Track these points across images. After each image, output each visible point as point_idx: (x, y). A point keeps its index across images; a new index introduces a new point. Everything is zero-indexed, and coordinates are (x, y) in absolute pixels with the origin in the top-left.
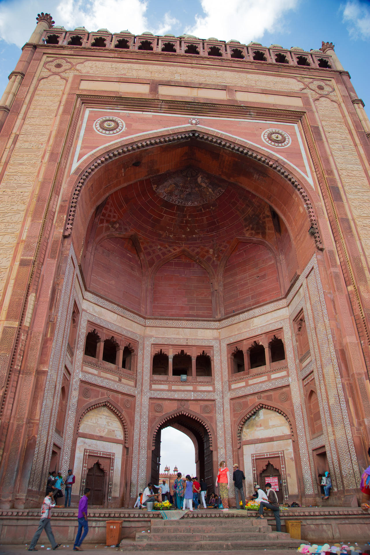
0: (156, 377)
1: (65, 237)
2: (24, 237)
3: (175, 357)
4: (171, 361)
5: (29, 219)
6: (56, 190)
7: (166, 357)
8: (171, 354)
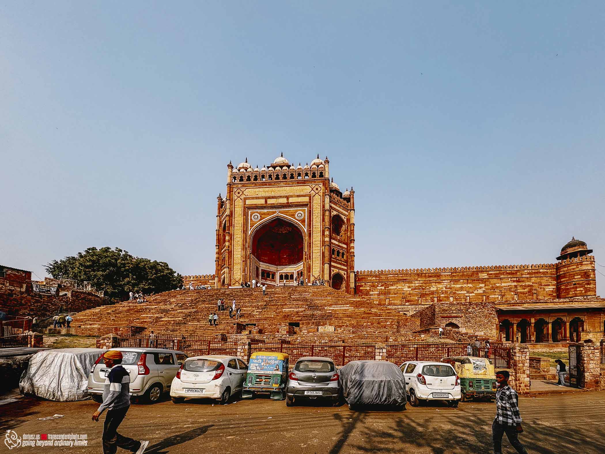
0: (280, 280)
1: (250, 254)
2: (242, 255)
3: (285, 276)
4: (284, 276)
5: (242, 250)
6: (246, 242)
7: (283, 275)
8: (284, 275)
